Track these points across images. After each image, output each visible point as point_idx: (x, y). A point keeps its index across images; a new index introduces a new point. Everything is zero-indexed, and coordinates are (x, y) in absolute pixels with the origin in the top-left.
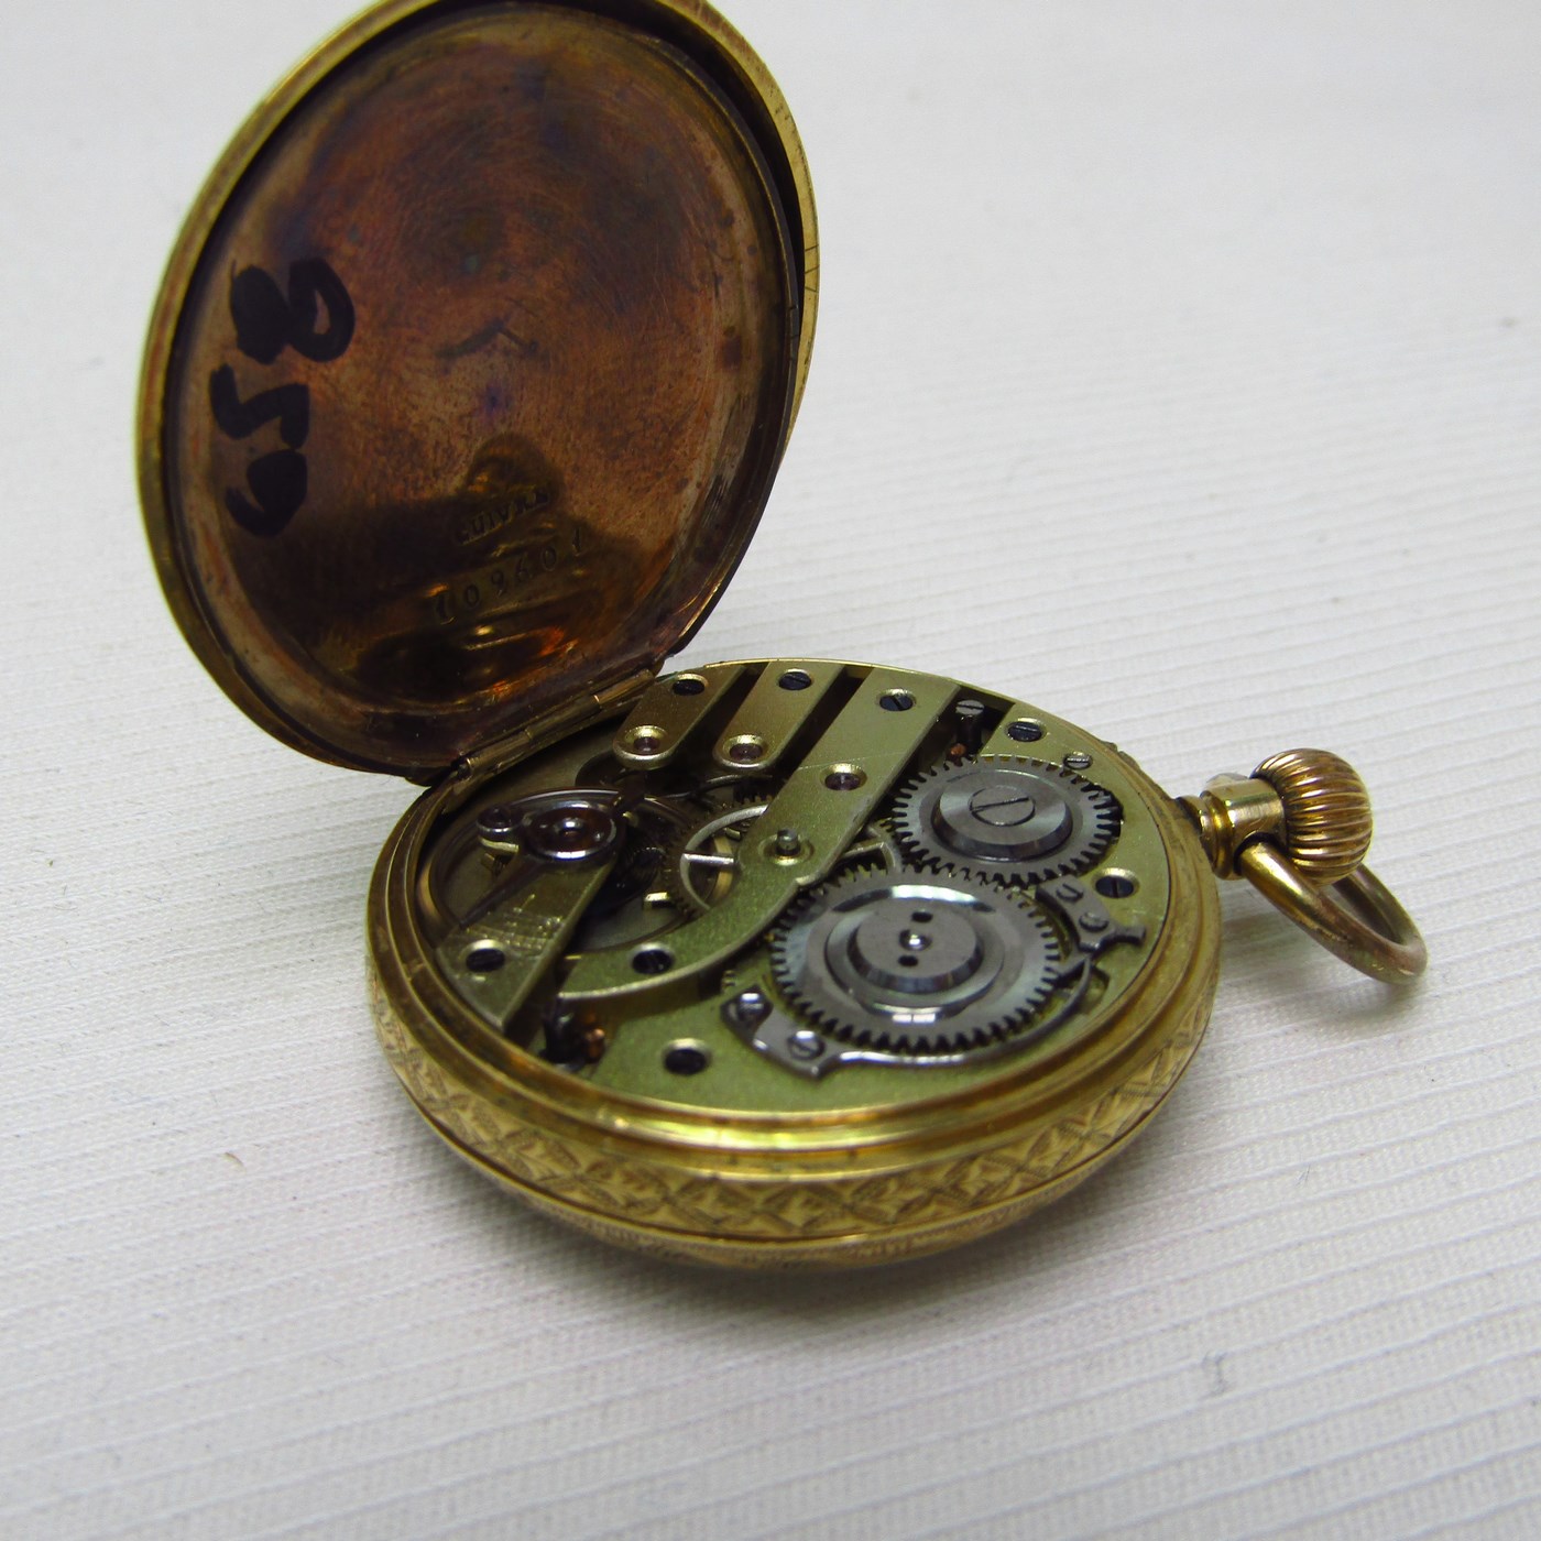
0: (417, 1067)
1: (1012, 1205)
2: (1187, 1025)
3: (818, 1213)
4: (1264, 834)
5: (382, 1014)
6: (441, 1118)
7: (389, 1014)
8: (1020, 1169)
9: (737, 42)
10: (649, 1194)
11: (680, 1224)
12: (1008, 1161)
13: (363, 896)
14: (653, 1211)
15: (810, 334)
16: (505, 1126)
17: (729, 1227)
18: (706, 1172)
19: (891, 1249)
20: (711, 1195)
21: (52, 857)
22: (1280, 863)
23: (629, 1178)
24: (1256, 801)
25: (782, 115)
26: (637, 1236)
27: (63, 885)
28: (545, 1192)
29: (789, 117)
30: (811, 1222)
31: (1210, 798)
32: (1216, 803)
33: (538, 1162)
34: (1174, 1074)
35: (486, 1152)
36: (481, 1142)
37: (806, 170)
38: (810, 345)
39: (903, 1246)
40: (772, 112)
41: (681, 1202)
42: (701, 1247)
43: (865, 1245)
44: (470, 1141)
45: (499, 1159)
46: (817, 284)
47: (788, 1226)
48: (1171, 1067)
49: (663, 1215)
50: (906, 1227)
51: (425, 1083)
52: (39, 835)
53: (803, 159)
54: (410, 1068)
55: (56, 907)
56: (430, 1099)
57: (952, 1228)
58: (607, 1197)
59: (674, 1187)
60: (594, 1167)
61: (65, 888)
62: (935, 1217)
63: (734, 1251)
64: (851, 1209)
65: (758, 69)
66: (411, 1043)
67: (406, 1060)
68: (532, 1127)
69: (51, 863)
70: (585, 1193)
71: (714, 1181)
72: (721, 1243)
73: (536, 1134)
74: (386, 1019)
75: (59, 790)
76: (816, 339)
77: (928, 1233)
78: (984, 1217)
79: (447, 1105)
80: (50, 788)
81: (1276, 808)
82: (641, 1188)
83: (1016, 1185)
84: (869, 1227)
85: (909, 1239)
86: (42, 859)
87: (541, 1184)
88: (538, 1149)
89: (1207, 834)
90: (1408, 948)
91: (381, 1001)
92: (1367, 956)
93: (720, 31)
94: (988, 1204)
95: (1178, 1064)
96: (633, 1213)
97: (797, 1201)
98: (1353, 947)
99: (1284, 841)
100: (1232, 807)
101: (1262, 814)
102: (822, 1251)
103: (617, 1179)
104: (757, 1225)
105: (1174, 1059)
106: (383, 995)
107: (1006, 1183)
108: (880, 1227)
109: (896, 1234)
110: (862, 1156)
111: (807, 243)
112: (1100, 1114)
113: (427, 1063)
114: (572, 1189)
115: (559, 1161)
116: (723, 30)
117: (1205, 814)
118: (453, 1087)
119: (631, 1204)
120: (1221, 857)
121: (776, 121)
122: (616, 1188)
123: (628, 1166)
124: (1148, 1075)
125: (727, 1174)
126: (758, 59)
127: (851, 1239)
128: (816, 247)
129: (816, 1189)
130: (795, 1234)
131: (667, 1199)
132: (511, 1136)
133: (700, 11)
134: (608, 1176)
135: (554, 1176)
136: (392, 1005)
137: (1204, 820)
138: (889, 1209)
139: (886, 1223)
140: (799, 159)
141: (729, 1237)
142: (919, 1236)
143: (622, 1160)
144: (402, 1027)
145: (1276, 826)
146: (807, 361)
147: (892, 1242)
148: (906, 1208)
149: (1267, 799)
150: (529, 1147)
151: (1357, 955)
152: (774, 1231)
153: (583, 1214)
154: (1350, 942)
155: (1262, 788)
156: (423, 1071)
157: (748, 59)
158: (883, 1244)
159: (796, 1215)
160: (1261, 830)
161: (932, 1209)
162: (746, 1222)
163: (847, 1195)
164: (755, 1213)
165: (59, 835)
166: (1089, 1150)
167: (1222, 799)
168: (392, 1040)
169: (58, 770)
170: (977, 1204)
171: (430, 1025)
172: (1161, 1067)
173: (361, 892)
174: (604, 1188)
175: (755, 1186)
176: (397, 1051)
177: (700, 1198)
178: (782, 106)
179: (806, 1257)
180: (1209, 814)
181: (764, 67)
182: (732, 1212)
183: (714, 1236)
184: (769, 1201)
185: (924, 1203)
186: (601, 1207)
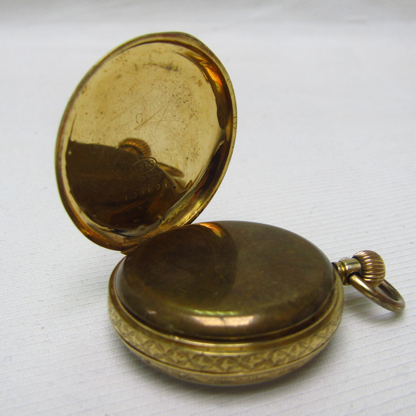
0: (120, 325)
1: (285, 367)
2: (335, 319)
3: (231, 365)
4: (355, 272)
5: (111, 311)
6: (127, 339)
7: (114, 310)
8: (288, 355)
9: (218, 61)
10: (184, 359)
11: (192, 368)
12: (285, 353)
13: (108, 281)
14: (185, 364)
15: (234, 140)
16: (145, 340)
17: (206, 369)
18: (200, 352)
19: (251, 378)
20: (201, 359)
21: (42, 326)
22: (360, 280)
23: (179, 354)
24: (353, 263)
25: (229, 81)
26: (180, 372)
27: (47, 334)
28: (155, 359)
29: (230, 82)
30: (229, 368)
31: (340, 262)
32: (342, 264)
33: (153, 350)
34: (331, 333)
35: (138, 348)
36: (137, 345)
37: (234, 96)
38: (234, 143)
39: (255, 377)
40: (226, 80)
41: (193, 361)
42: (198, 375)
43: (245, 376)
44: (134, 345)
45: (142, 350)
46: (236, 127)
47: (223, 369)
48: (330, 330)
49: (188, 366)
50: (256, 371)
51: (122, 329)
52: (38, 320)
53: (234, 93)
54: (119, 325)
55: (45, 341)
56: (124, 334)
57: (269, 372)
58: (172, 360)
59: (191, 356)
60: (169, 351)
61: (47, 335)
62: (264, 368)
63: (207, 377)
64: (240, 365)
65: (223, 69)
66: (119, 318)
67: (118, 323)
68: (152, 339)
69: (43, 328)
70: (166, 359)
71: (202, 355)
72: (203, 374)
73: (153, 342)
74: (112, 312)
75: (43, 306)
76: (236, 141)
77: (263, 373)
78: (278, 370)
79: (128, 335)
80: (41, 306)
81: (359, 265)
82: (182, 357)
83: (287, 360)
84: (245, 370)
85: (256, 375)
86: (39, 327)
87: (154, 357)
88: (153, 347)
89: (340, 272)
90: (399, 302)
91: (111, 308)
92: (387, 304)
93: (213, 58)
94: (279, 365)
95: (333, 330)
96: (180, 365)
97: (225, 362)
98: (383, 302)
99: (361, 274)
100: (347, 265)
101: (355, 267)
102: (232, 377)
103: (175, 354)
104: (214, 369)
105: (331, 329)
106: (112, 306)
107: (284, 359)
108: (248, 370)
109: (253, 373)
110: (244, 349)
111: (234, 116)
112: (311, 341)
113: (124, 323)
114: (162, 358)
115: (159, 349)
116: (214, 58)
117: (339, 266)
118: (130, 330)
119: (179, 362)
120: (344, 278)
121: (227, 83)
122: (175, 357)
123: (179, 351)
124: (324, 331)
125: (207, 353)
126: (223, 66)
127: (241, 374)
128: (236, 117)
129: (231, 358)
130: (224, 371)
131: (189, 361)
132: (146, 342)
133: (208, 52)
134: (172, 353)
135: (157, 354)
136: (114, 308)
137: (339, 268)
138: (251, 365)
139: (251, 369)
140: (233, 93)
141: (206, 372)
142: (260, 374)
143: (176, 349)
144: (117, 314)
145: (359, 270)
146: (233, 147)
147: (252, 375)
148: (256, 365)
149: (356, 263)
150: (151, 345)
151: (384, 304)
152: (219, 370)
153: (165, 365)
154: (382, 300)
155: (355, 260)
156: (122, 326)
157: (221, 66)
158: (249, 376)
159: (225, 366)
160: (355, 271)
161: (263, 366)
162: (211, 367)
163: (240, 360)
164: (214, 365)
165: (44, 320)
166: (307, 352)
167: (344, 263)
168: (114, 318)
169: (42, 301)
170: (276, 365)
171: (125, 313)
172: (328, 330)
173: (107, 280)
174: (172, 357)
175: (214, 357)
176: (115, 321)
177: (198, 360)
178: (229, 79)
179: (227, 379)
180: (340, 266)
181: (224, 68)
182: (207, 364)
183: (202, 372)
184: (218, 361)
185: (261, 364)
186: (170, 363)
